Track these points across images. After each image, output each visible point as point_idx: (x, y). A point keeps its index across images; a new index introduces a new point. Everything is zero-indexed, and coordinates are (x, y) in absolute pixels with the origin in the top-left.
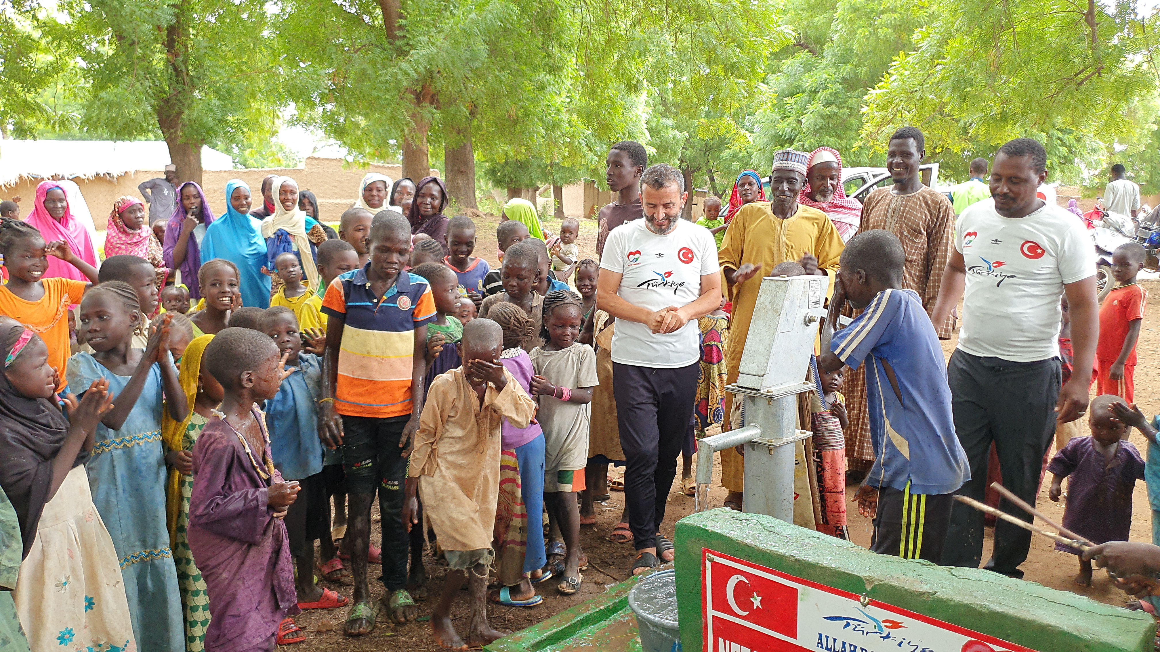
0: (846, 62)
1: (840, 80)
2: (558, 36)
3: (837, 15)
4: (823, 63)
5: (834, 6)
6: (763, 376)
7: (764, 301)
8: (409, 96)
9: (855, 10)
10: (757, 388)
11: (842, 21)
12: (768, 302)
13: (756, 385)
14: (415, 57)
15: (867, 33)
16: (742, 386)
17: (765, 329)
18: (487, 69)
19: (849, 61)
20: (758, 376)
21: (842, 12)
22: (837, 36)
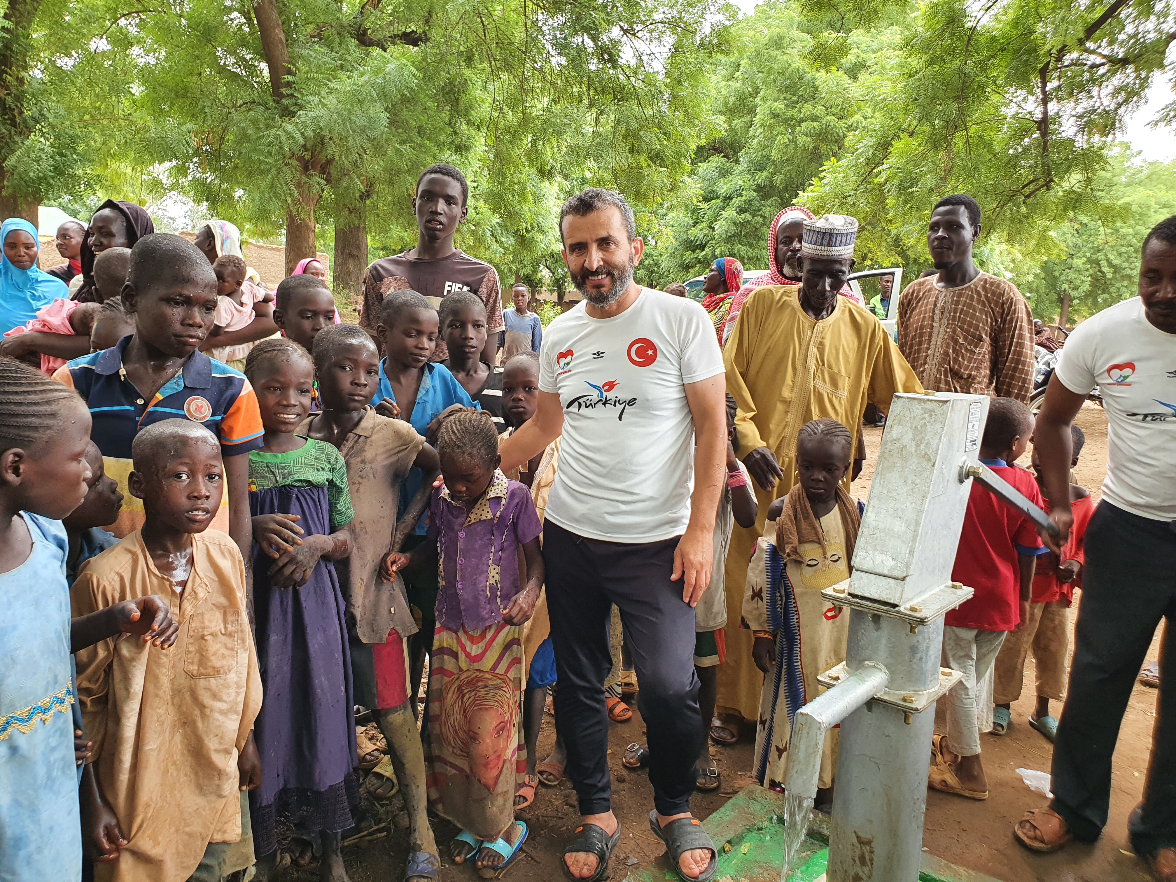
0: (761, 170)
1: (754, 187)
2: (466, 113)
3: (757, 119)
4: (739, 169)
5: (752, 111)
6: (904, 579)
7: (899, 437)
8: (295, 163)
9: (775, 116)
10: (892, 601)
11: (761, 126)
12: (907, 439)
13: (889, 596)
14: (303, 119)
15: (786, 140)
16: (860, 594)
17: (905, 490)
18: (386, 140)
19: (765, 168)
20: (895, 579)
21: (762, 117)
22: (755, 141)
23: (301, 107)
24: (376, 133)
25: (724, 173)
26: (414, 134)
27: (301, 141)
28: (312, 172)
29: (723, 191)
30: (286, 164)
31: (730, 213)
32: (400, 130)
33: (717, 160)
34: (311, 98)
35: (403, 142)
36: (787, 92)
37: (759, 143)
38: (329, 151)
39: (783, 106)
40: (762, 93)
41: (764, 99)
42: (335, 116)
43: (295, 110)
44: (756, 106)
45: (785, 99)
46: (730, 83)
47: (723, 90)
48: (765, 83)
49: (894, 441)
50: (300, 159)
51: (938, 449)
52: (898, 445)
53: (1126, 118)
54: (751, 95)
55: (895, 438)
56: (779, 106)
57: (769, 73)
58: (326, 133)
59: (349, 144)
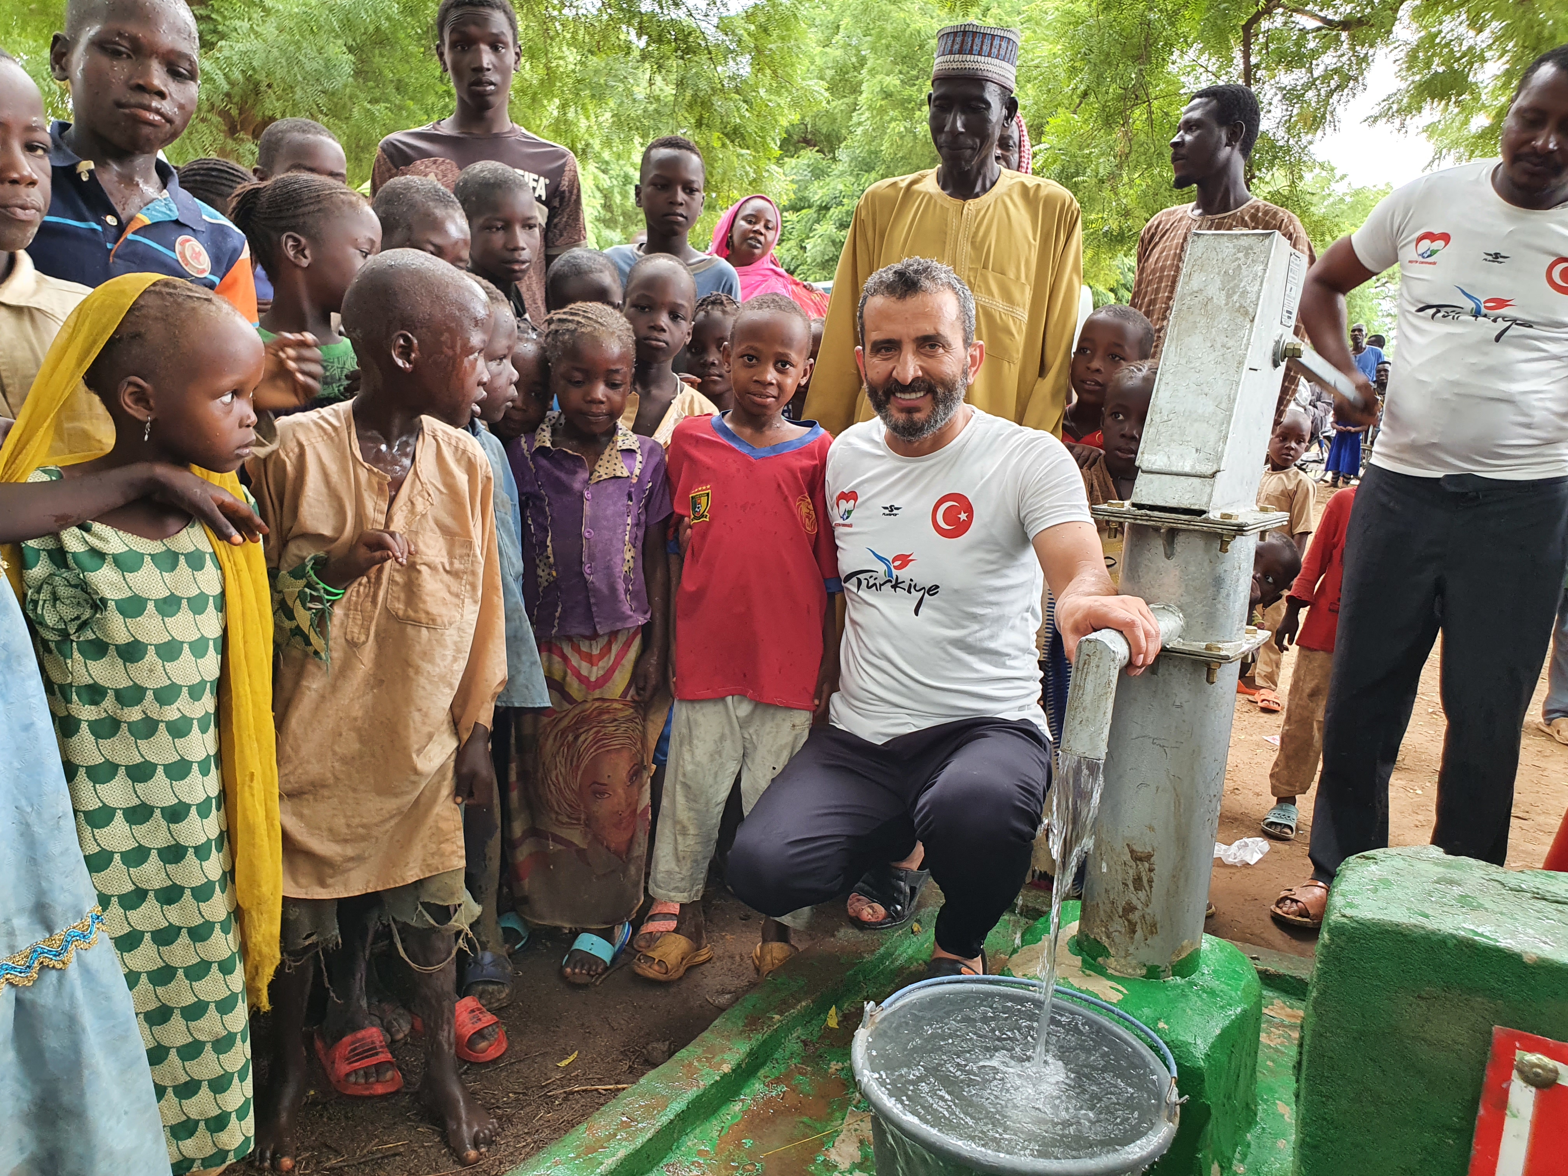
3: (862, 99)
4: (840, 167)
5: (856, 90)
6: (1213, 475)
7: (1202, 287)
8: (215, 119)
9: (887, 95)
10: (1196, 507)
11: (868, 109)
12: (1214, 290)
13: (1193, 501)
14: (226, 53)
15: (902, 129)
16: (1150, 503)
17: (1211, 357)
18: (350, 98)
19: (874, 169)
20: (1200, 477)
21: (870, 96)
22: (859, 131)
23: (223, 36)
24: (338, 83)
25: (818, 173)
26: (391, 89)
27: (226, 87)
28: (242, 135)
29: (817, 197)
30: (203, 120)
31: (827, 228)
32: (371, 84)
33: (809, 155)
34: (237, 23)
35: (374, 101)
36: (903, 64)
37: (865, 133)
38: (267, 104)
39: (898, 82)
40: (869, 64)
41: (873, 72)
42: (275, 52)
43: (214, 39)
44: (861, 83)
45: (901, 73)
46: (827, 49)
47: (817, 59)
48: (874, 49)
49: (1195, 294)
50: (224, 114)
51: (1258, 298)
52: (1200, 298)
53: (1340, 110)
54: (855, 68)
55: (1195, 289)
56: (893, 82)
57: (880, 37)
58: (261, 76)
59: (297, 97)
